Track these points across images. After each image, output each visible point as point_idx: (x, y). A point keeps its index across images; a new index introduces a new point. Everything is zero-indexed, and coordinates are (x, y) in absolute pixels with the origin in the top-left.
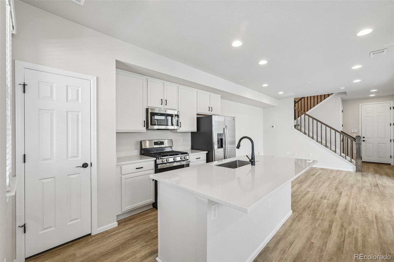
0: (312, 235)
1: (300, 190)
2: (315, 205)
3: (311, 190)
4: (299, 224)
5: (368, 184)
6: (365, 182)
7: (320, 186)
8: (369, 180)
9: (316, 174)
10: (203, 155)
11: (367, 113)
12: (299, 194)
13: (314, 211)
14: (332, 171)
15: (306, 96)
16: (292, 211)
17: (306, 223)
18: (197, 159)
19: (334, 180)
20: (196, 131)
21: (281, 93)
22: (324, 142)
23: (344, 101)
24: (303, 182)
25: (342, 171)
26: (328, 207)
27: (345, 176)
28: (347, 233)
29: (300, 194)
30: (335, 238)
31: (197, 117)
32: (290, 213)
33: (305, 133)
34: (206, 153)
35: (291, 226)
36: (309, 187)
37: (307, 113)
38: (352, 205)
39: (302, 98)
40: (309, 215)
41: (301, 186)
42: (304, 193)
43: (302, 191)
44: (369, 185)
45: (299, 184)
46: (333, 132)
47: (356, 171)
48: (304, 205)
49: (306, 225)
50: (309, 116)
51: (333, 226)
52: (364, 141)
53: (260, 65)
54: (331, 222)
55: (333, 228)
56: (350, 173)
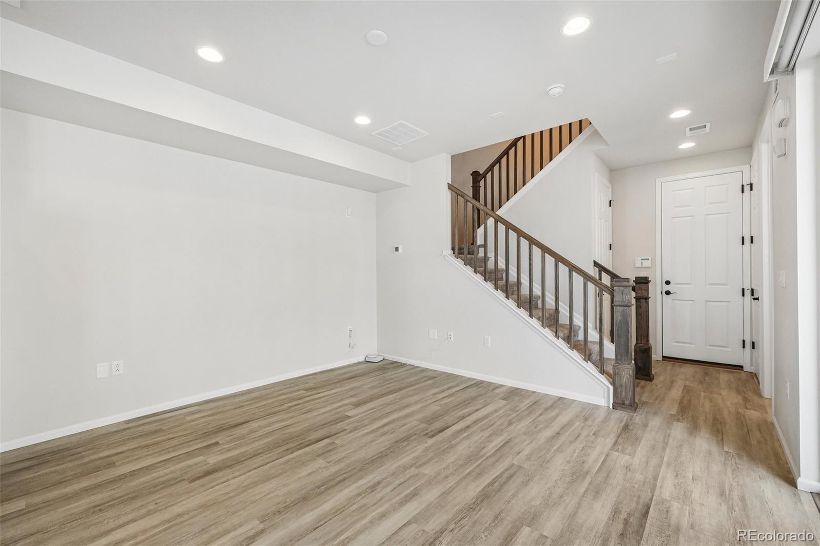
11: (676, 207)
37: (500, 212)
39: (517, 140)
47: (613, 406)
52: (668, 293)
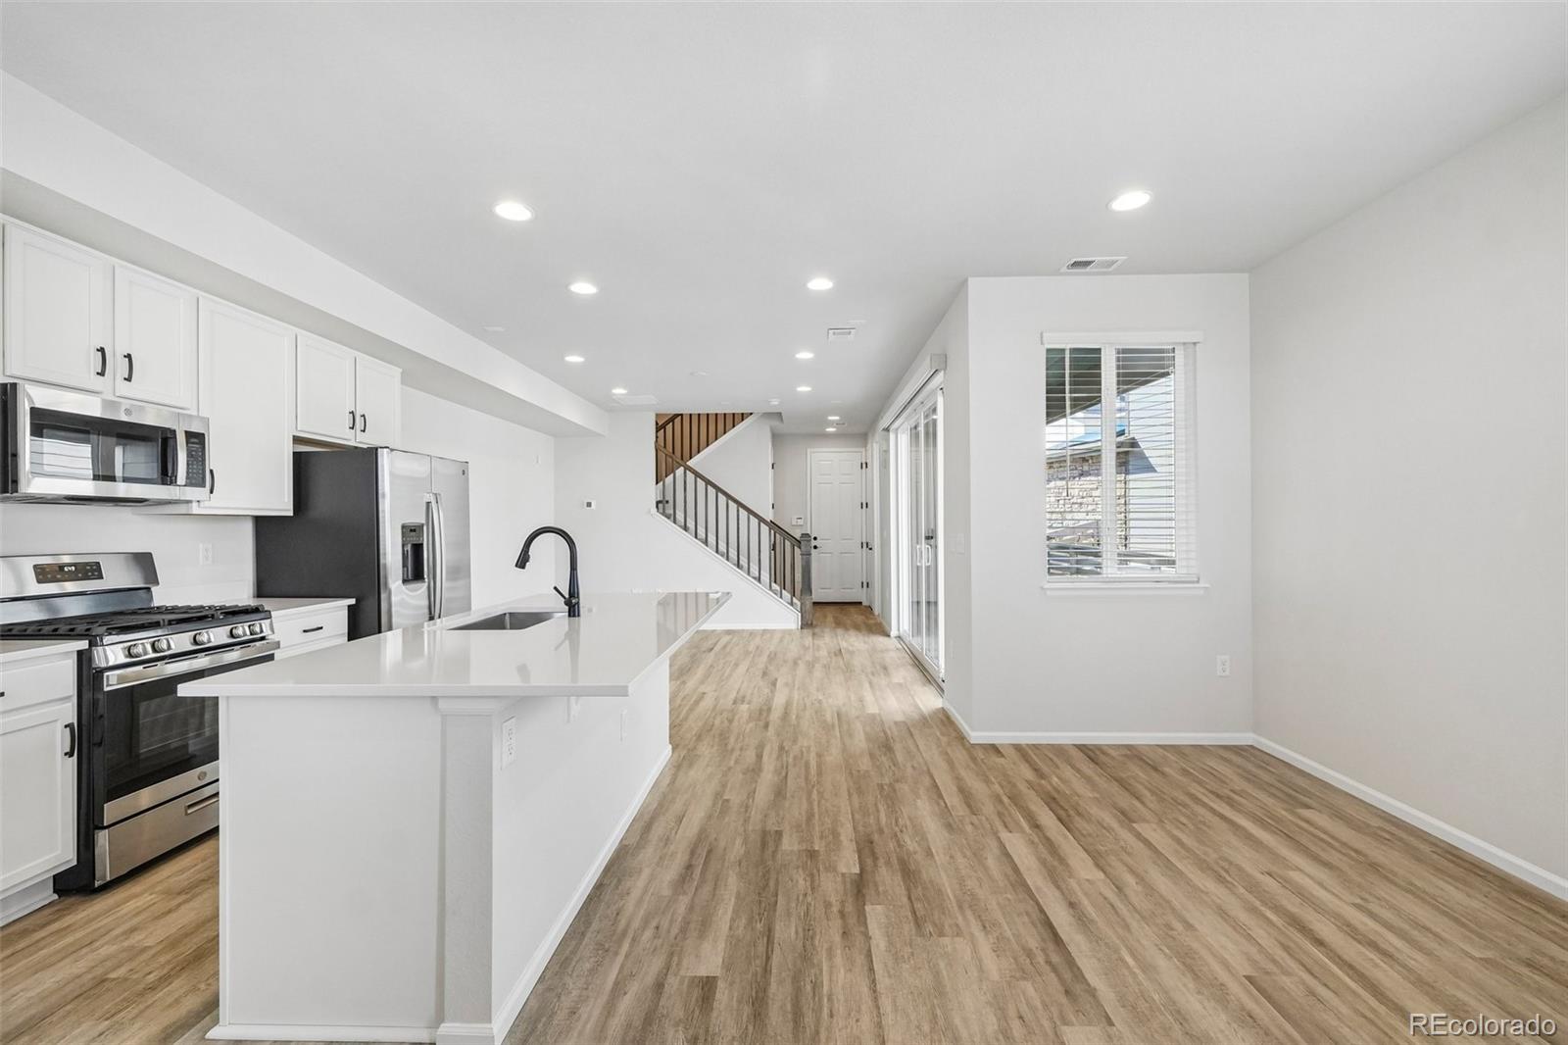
0: (724, 786)
1: (681, 695)
2: (722, 722)
3: (708, 688)
4: (692, 773)
5: (823, 653)
6: (818, 648)
7: (730, 675)
8: (825, 644)
9: (717, 648)
10: (333, 613)
11: (821, 475)
12: (680, 706)
13: (721, 735)
14: (752, 634)
15: (686, 411)
16: (670, 746)
17: (708, 765)
18: (305, 631)
19: (759, 656)
20: (292, 514)
21: (619, 391)
22: (733, 554)
23: (777, 438)
24: (687, 672)
25: (772, 632)
26: (750, 719)
27: (781, 640)
28: (790, 760)
29: (684, 702)
30: (770, 776)
31: (294, 453)
32: (667, 750)
33: (685, 528)
34: (349, 606)
35: (673, 782)
36: (702, 682)
37: (690, 464)
38: (797, 704)
40: (713, 746)
41: (684, 683)
42: (694, 699)
43: (688, 695)
44: (825, 653)
45: (678, 678)
46: (754, 521)
47: (800, 627)
48: (696, 729)
49: (709, 770)
50: (697, 475)
51: (765, 754)
52: (815, 547)
53: (573, 293)
54: (760, 748)
55: (765, 758)
56: (790, 634)
